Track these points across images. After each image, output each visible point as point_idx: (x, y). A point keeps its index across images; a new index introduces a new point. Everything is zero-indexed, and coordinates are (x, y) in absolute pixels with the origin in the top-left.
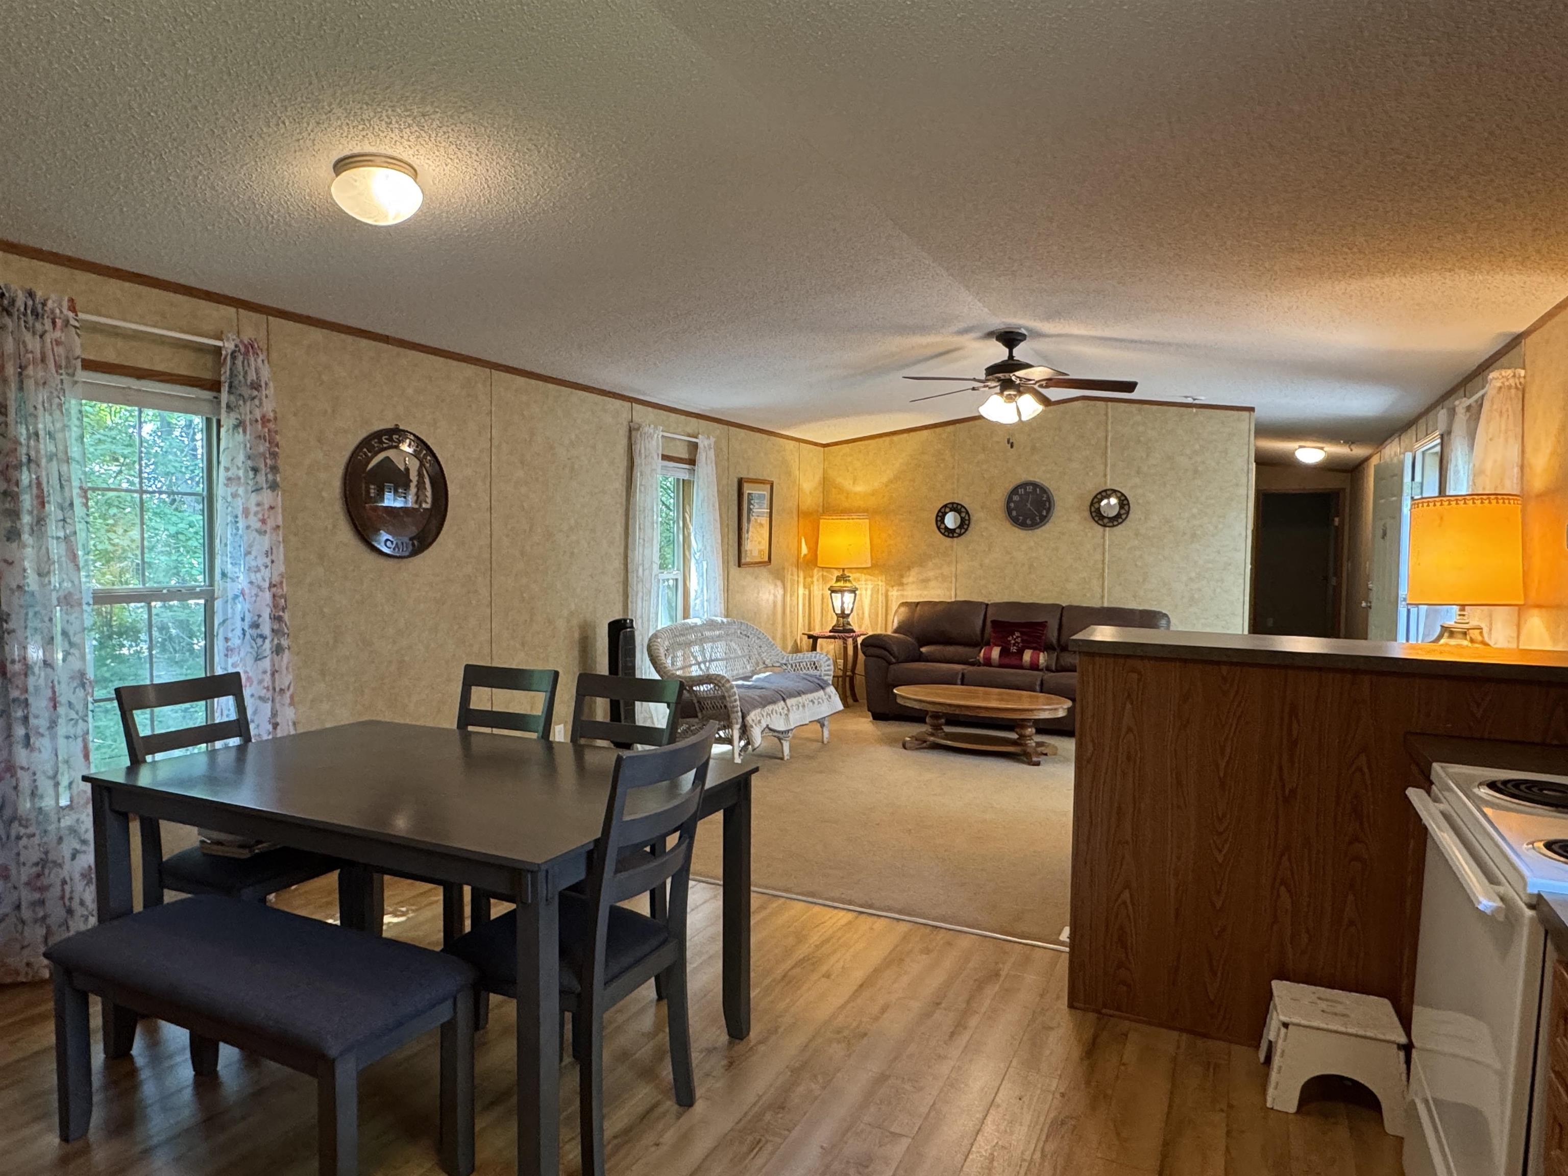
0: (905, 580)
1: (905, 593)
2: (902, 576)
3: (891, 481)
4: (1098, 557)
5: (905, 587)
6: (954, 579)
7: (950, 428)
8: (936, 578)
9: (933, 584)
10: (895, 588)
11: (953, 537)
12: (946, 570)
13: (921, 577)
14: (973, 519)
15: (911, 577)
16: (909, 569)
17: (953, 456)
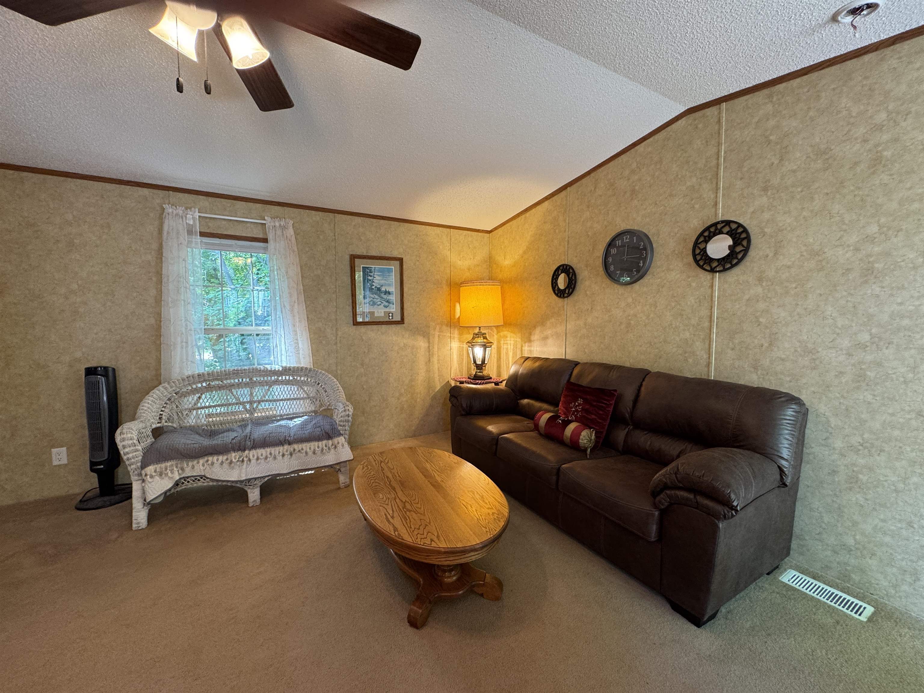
0: (532, 338)
2: (530, 334)
4: (705, 312)
5: (532, 343)
6: (564, 338)
7: (563, 193)
8: (552, 336)
10: (526, 344)
11: (563, 297)
12: (560, 329)
13: (542, 336)
14: (580, 277)
15: (536, 336)
16: (535, 327)
17: (565, 221)
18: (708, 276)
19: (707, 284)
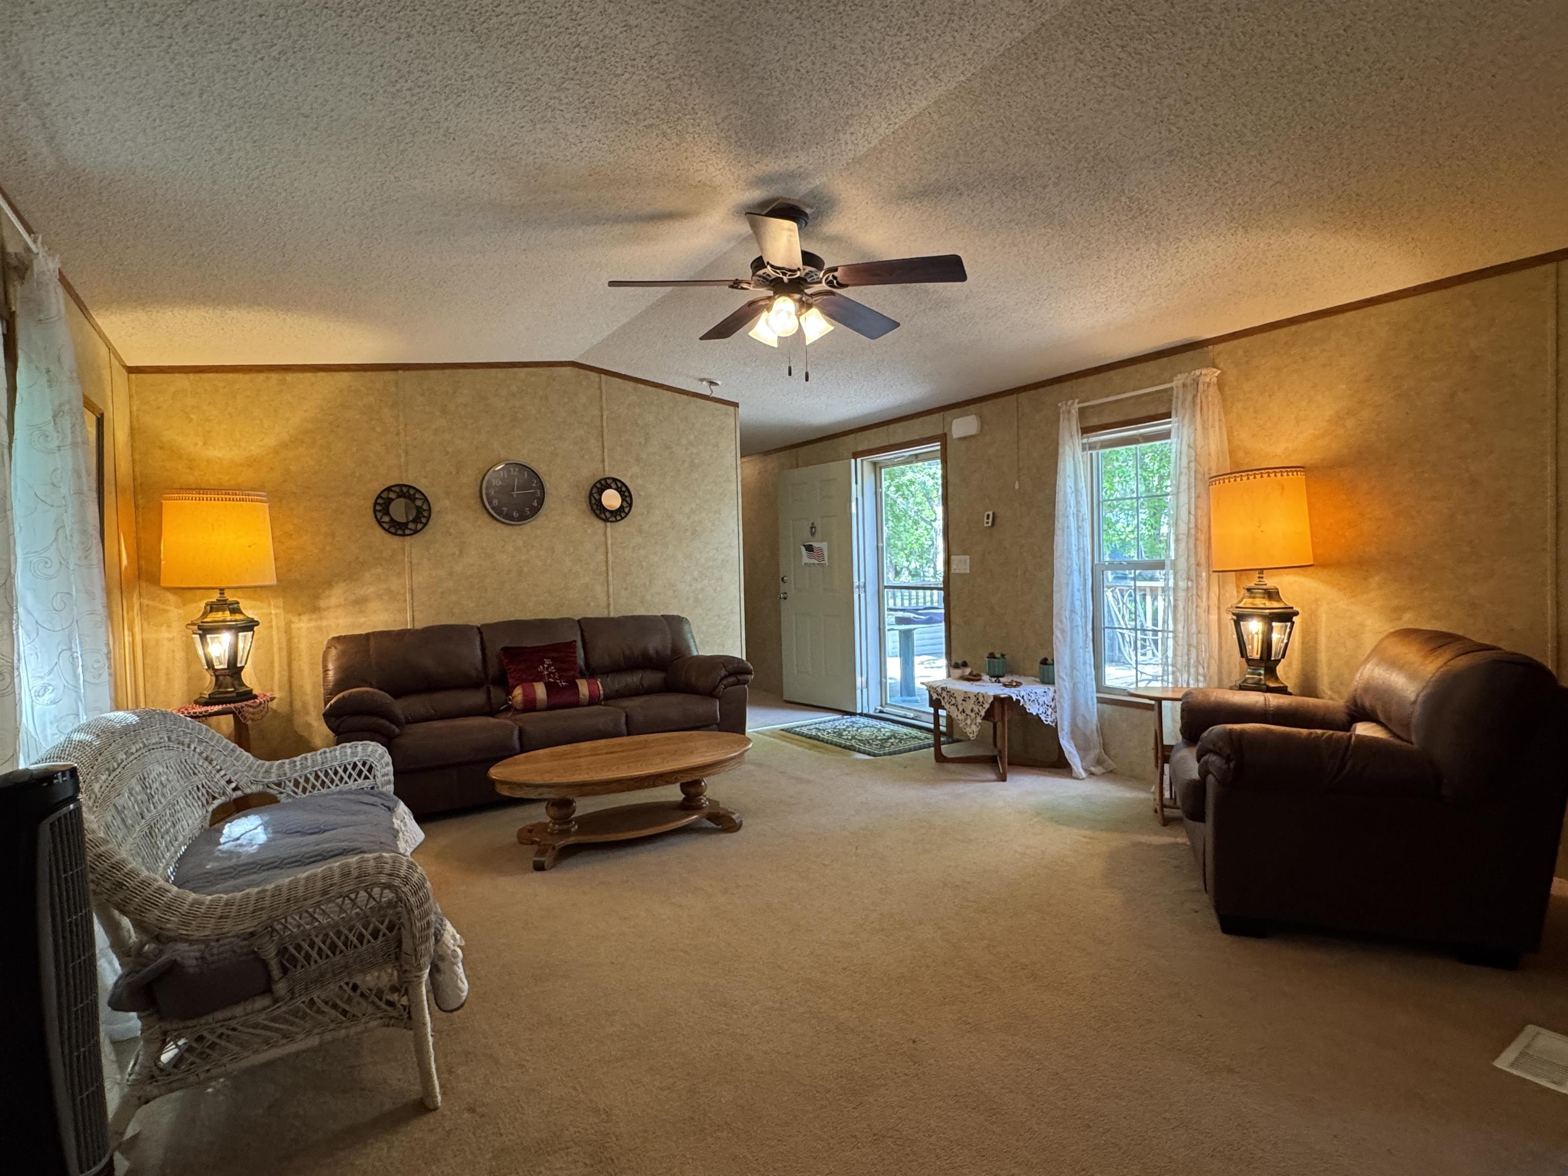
0: (322, 604)
1: (324, 623)
2: (317, 597)
3: (284, 446)
4: (601, 558)
5: (325, 614)
6: (408, 597)
7: (389, 376)
8: (379, 597)
9: (375, 605)
10: (305, 618)
11: (404, 535)
12: (395, 584)
13: (353, 597)
14: (435, 508)
15: (335, 597)
16: (330, 584)
17: (397, 418)
18: (601, 524)
19: (601, 532)
